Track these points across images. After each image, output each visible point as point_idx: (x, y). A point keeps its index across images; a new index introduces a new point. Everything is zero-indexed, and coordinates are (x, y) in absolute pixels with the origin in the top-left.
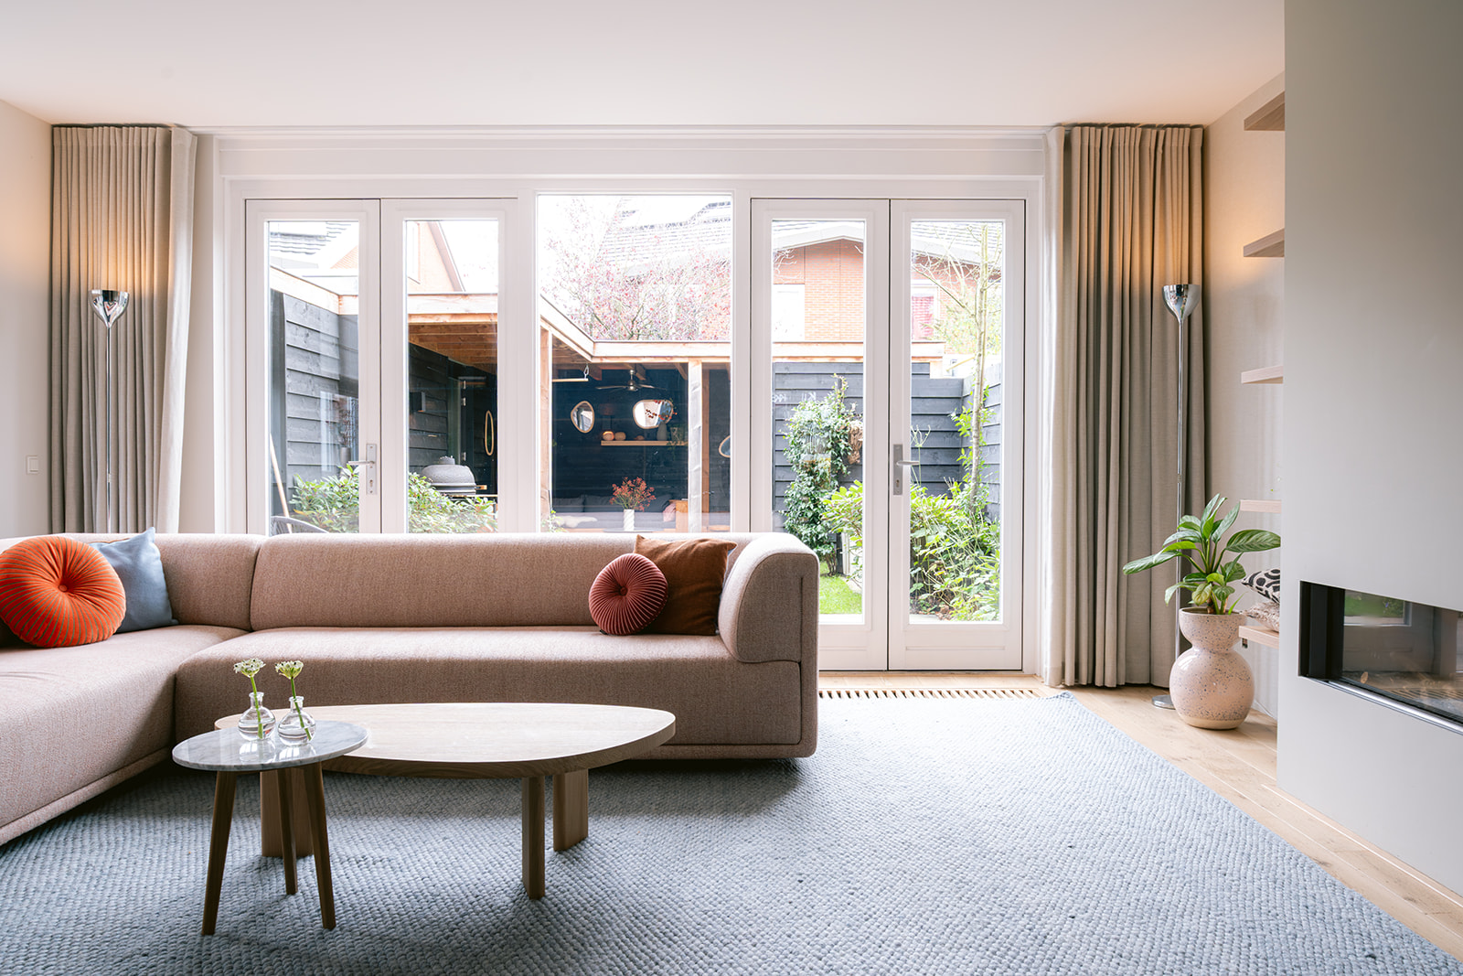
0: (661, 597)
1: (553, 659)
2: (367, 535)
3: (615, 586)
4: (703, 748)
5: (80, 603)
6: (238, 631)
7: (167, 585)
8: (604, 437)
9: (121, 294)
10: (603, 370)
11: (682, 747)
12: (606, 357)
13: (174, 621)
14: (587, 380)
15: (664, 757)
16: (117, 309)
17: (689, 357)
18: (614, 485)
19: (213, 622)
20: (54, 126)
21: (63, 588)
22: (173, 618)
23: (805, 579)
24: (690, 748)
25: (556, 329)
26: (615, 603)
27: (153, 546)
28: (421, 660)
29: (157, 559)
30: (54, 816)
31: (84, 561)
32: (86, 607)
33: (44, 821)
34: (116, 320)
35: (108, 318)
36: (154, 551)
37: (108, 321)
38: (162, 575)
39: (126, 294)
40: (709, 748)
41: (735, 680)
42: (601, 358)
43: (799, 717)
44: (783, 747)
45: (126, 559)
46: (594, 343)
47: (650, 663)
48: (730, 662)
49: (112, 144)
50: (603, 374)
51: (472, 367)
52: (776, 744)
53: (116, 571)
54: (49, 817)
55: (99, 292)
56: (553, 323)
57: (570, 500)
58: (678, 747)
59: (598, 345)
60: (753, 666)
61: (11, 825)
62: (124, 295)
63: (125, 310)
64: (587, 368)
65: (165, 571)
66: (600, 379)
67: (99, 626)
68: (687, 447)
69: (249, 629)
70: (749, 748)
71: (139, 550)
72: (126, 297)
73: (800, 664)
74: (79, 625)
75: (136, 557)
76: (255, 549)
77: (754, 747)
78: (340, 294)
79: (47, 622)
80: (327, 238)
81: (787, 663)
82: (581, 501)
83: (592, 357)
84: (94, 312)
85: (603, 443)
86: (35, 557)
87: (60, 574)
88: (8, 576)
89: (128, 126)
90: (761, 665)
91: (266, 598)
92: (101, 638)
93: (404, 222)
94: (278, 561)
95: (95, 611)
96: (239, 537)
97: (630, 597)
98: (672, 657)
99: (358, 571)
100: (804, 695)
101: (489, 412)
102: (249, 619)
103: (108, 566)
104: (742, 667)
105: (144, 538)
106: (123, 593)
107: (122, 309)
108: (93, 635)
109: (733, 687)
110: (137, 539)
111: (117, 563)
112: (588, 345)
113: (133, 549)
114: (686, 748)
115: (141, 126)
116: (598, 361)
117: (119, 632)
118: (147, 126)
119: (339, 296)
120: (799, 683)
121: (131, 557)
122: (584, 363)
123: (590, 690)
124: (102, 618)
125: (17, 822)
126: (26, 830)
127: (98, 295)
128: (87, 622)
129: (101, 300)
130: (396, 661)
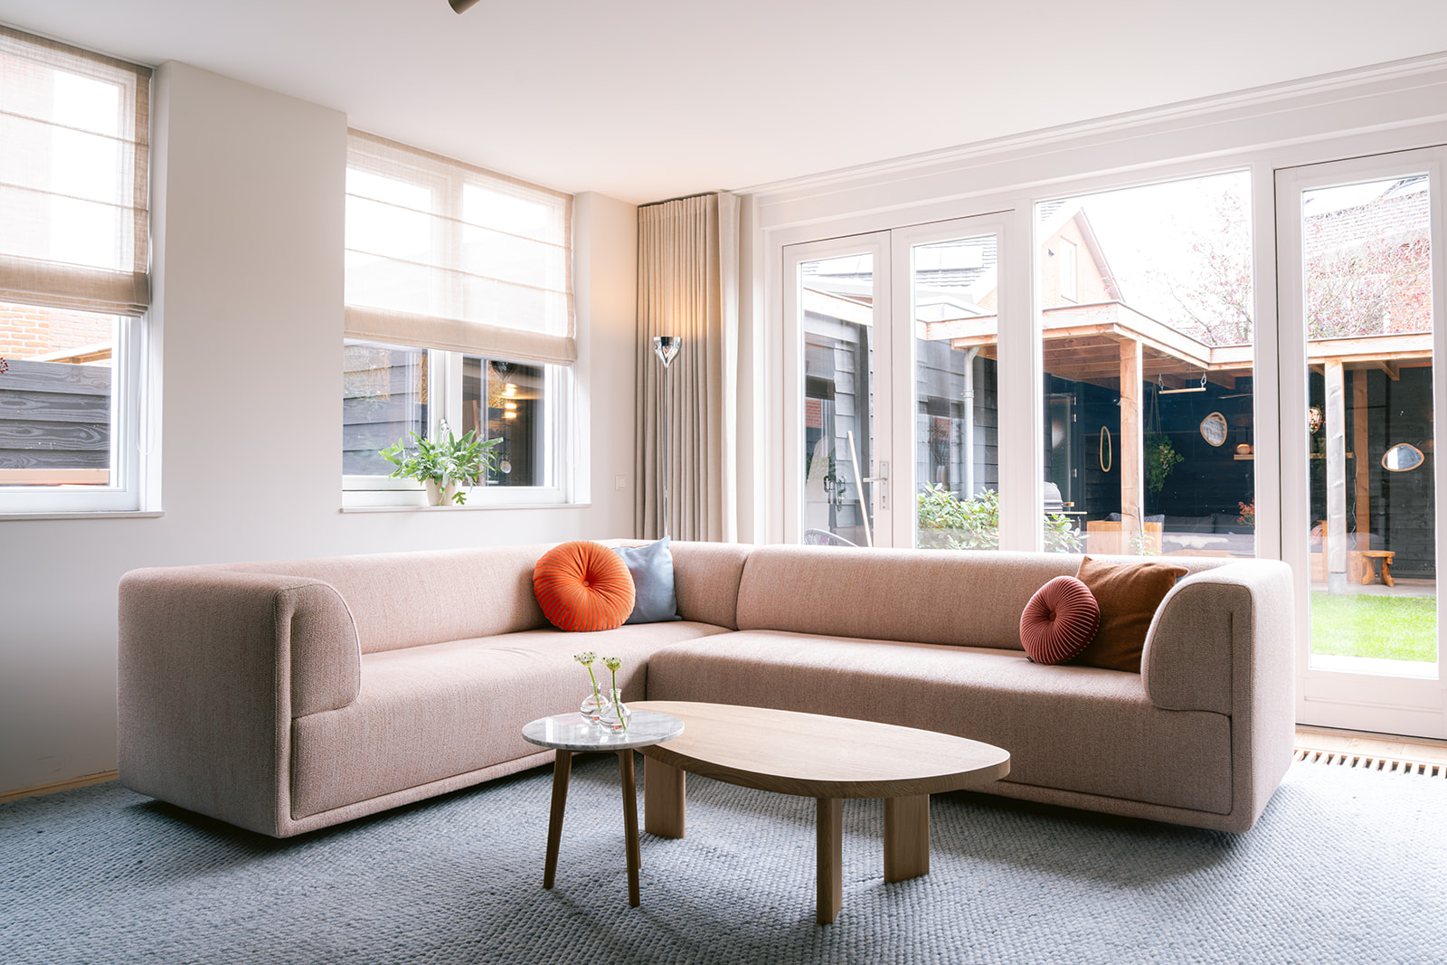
0: (1089, 626)
1: (953, 682)
2: (878, 549)
3: (1044, 612)
4: (1112, 802)
5: (595, 597)
6: (724, 629)
7: (675, 585)
8: (1239, 451)
9: (675, 339)
10: (1236, 378)
11: (1088, 797)
12: (1225, 364)
13: (678, 617)
14: (1204, 389)
15: (1067, 805)
16: (673, 351)
17: (1326, 357)
18: (1240, 503)
19: (707, 621)
20: (639, 207)
21: (587, 583)
22: (676, 614)
23: (1235, 615)
24: (1097, 798)
25: (1149, 338)
26: (1041, 629)
27: (667, 552)
28: (833, 670)
29: (669, 562)
30: (524, 769)
31: (604, 562)
32: (599, 599)
33: (514, 772)
34: (672, 360)
35: (666, 360)
36: (666, 556)
37: (666, 362)
38: (672, 576)
39: (679, 339)
40: (1119, 802)
41: (1147, 727)
42: (1220, 364)
43: (1229, 783)
44: (1209, 815)
45: (642, 561)
46: (1211, 349)
47: (1051, 697)
48: (1144, 706)
49: (677, 214)
50: (1236, 383)
51: (1083, 383)
52: (1198, 811)
53: (631, 573)
54: (519, 769)
55: (658, 339)
56: (1139, 331)
57: (1199, 518)
58: (1084, 796)
59: (1216, 351)
60: (1171, 715)
61: (483, 770)
62: (677, 340)
63: (679, 351)
64: (1205, 376)
65: (675, 573)
66: (1234, 388)
67: (607, 616)
68: (1325, 460)
69: (735, 628)
70: (1167, 809)
71: (653, 555)
72: (679, 341)
73: (1230, 717)
74: (592, 614)
75: (650, 561)
76: (744, 557)
77: (1172, 810)
78: (928, 321)
79: (568, 610)
80: (983, 269)
81: (1213, 714)
82: (1211, 519)
83: (1209, 364)
84: (655, 356)
85: (1236, 457)
86: (566, 558)
87: (585, 572)
88: (545, 572)
89: (687, 198)
90: (1180, 715)
91: (749, 603)
92: (610, 627)
93: (911, 249)
94: (759, 569)
95: (605, 604)
96: (778, 547)
97: (1057, 623)
98: (1078, 692)
99: (820, 581)
100: (1235, 756)
101: (1105, 427)
102: (735, 619)
103: (624, 566)
104: (1157, 714)
105: (659, 545)
106: (633, 590)
107: (676, 350)
108: (602, 623)
109: (1144, 735)
110: (654, 545)
111: (633, 565)
112: (1203, 354)
113: (649, 554)
114: (1092, 798)
115: (695, 196)
116: (1217, 368)
117: (626, 624)
118: (700, 195)
119: (927, 324)
120: (1228, 742)
121: (646, 560)
122: (1200, 372)
123: (987, 719)
124: (611, 610)
125: (488, 769)
126: (497, 776)
127: (658, 341)
128: (599, 614)
129: (660, 344)
130: (812, 668)
